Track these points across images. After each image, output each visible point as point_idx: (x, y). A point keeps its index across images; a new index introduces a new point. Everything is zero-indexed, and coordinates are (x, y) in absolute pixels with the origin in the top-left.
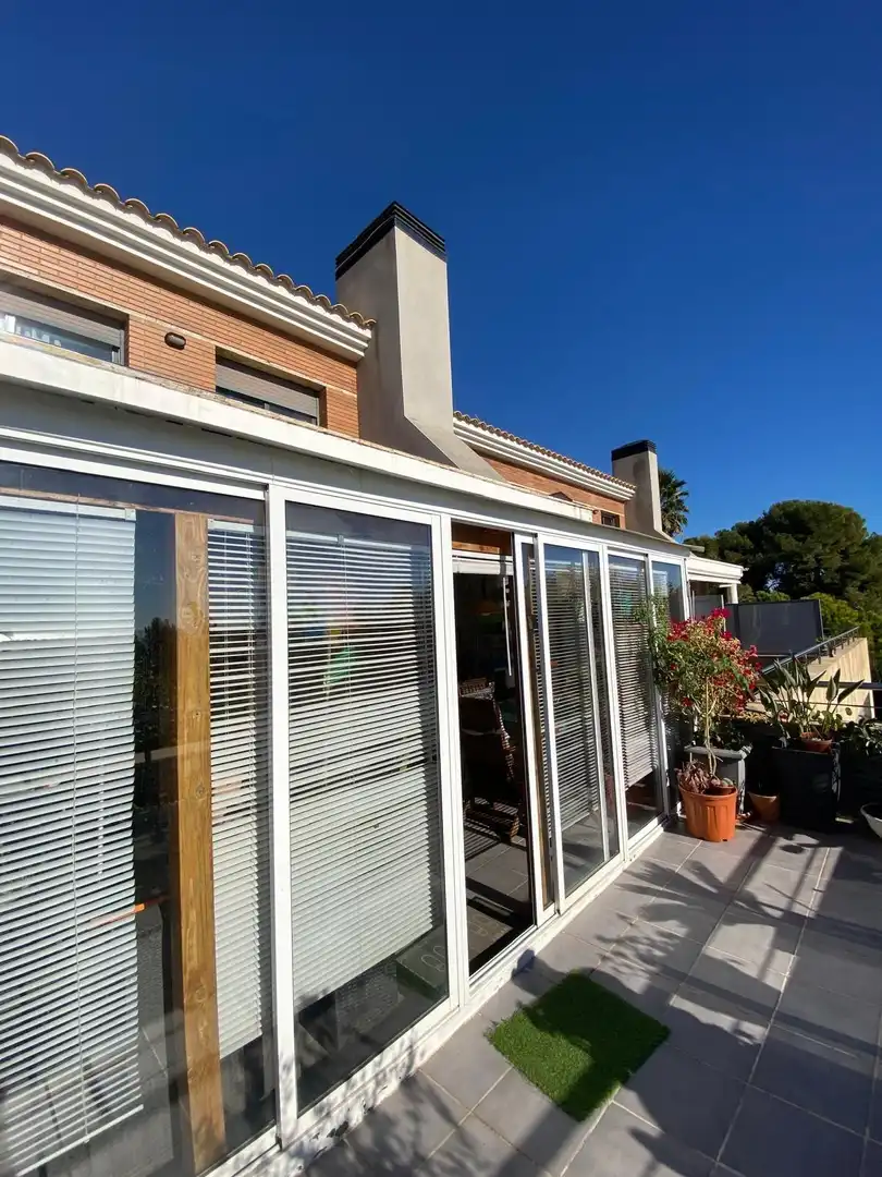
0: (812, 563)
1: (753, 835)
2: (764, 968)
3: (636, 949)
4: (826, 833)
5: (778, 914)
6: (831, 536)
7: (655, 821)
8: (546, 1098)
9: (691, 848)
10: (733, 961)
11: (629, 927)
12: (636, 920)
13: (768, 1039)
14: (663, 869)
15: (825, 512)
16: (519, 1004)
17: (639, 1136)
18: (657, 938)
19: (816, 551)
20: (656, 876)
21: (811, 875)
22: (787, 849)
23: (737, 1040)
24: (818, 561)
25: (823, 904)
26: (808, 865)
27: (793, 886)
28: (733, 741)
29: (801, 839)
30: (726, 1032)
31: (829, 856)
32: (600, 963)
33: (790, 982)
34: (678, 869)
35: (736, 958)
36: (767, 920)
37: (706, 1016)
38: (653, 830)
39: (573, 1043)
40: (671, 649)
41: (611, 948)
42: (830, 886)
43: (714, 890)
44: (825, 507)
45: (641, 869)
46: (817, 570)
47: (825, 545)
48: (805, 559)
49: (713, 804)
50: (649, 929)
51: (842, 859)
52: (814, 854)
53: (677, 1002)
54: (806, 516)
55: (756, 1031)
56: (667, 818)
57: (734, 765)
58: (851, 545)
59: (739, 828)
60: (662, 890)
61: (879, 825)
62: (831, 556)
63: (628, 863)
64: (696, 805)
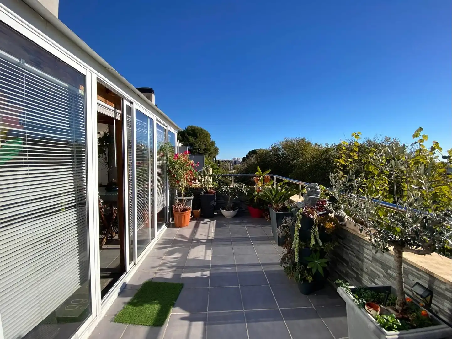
0: (197, 147)
1: (194, 222)
2: (205, 257)
3: (166, 266)
4: (212, 217)
5: (205, 241)
6: (203, 139)
7: (164, 225)
8: (146, 326)
9: (177, 230)
11: (162, 261)
12: (164, 257)
13: (211, 274)
14: (169, 240)
15: (201, 131)
16: (125, 303)
17: (183, 319)
18: (173, 260)
19: (199, 143)
20: (167, 242)
21: (211, 229)
22: (204, 224)
23: (203, 277)
24: (199, 146)
25: (215, 235)
26: (209, 227)
27: (207, 233)
28: (189, 194)
29: (206, 220)
30: (199, 277)
31: (214, 223)
32: (154, 275)
33: (212, 257)
34: (174, 238)
35: (197, 256)
36: (203, 243)
37: (192, 275)
38: (164, 228)
39: (152, 304)
40: (174, 163)
41: (157, 269)
42: (215, 230)
43: (187, 240)
44: (202, 130)
45: (161, 242)
46: (198, 149)
47: (201, 142)
48: (196, 145)
49: (184, 214)
50: (169, 258)
51: (217, 223)
52: (210, 223)
53: (184, 275)
54: (197, 131)
55: (207, 273)
56: (168, 223)
57: (189, 202)
58: (207, 143)
59: (190, 221)
60: (170, 245)
61: (225, 212)
62: (202, 145)
63: (157, 241)
64: (178, 216)
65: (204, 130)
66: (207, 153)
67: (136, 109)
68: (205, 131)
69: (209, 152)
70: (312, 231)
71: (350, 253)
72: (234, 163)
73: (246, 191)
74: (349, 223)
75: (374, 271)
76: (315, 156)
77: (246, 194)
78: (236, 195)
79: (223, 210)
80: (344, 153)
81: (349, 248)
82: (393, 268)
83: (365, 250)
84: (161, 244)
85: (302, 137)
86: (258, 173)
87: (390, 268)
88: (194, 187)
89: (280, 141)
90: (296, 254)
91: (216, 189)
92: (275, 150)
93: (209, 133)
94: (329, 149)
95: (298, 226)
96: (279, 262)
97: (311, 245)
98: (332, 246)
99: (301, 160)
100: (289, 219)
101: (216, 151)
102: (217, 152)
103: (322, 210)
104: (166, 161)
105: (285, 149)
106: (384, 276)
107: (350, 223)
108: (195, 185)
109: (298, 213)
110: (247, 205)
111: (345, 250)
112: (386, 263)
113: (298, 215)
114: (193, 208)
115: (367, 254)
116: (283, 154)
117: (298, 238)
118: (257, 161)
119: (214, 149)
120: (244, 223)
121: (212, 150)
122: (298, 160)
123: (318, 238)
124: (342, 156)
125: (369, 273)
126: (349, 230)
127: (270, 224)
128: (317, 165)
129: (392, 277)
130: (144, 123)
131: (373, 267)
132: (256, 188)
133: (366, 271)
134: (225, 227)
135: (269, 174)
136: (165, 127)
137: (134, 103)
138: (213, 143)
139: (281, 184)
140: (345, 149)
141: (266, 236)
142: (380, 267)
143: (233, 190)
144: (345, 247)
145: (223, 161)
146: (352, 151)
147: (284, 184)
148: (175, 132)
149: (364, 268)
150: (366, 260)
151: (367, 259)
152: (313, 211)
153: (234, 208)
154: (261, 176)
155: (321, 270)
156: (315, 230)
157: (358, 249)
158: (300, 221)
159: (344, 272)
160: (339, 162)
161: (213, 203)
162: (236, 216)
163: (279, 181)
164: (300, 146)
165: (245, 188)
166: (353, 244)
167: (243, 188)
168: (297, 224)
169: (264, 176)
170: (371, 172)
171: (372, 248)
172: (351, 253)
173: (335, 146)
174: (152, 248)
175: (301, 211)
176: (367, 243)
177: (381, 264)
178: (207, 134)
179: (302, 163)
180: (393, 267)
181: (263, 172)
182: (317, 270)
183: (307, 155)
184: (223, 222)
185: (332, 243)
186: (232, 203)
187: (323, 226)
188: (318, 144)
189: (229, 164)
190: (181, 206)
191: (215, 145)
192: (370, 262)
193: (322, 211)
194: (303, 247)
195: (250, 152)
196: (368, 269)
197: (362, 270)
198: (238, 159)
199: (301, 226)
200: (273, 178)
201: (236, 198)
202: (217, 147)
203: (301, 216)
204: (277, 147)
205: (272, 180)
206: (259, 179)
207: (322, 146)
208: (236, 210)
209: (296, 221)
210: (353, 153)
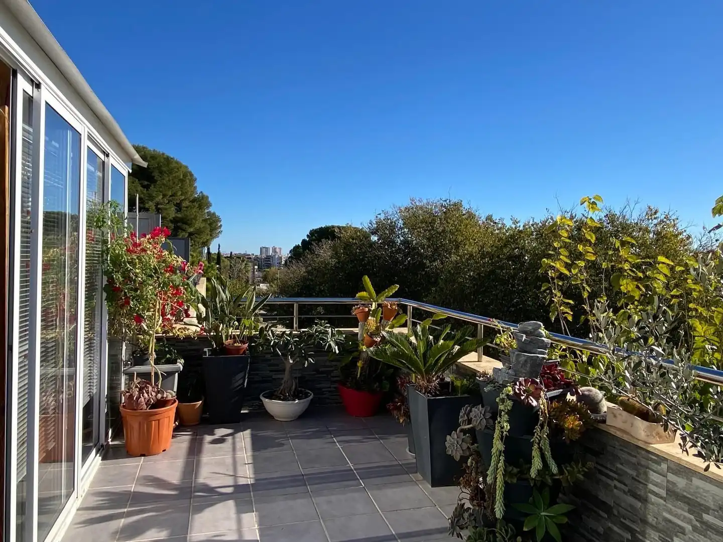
1: (185, 439)
2: (239, 531)
4: (235, 422)
5: (230, 490)
6: (170, 188)
7: (94, 452)
9: (135, 466)
10: (215, 536)
14: (118, 494)
19: (157, 199)
21: (239, 454)
22: (215, 442)
25: (256, 471)
26: (234, 451)
27: (231, 468)
28: (169, 356)
29: (220, 432)
31: (244, 438)
33: (261, 530)
34: (133, 488)
35: (216, 533)
36: (225, 497)
38: (95, 459)
42: (254, 457)
43: (173, 493)
45: (94, 501)
47: (164, 196)
49: (157, 417)
51: (253, 438)
52: (234, 438)
56: (102, 446)
57: (170, 378)
58: (185, 199)
59: (173, 437)
60: (126, 510)
61: (274, 406)
62: (168, 206)
63: (80, 499)
64: (140, 423)
65: (177, 162)
66: (184, 230)
67: (47, 103)
68: (179, 166)
69: (192, 230)
70: (535, 439)
71: (616, 487)
72: (265, 262)
73: (337, 344)
74: (612, 415)
75: (670, 521)
76: (487, 249)
77: (337, 352)
78: (310, 356)
79: (271, 399)
80: (566, 246)
81: (611, 474)
82: (713, 510)
83: (653, 476)
84: (93, 508)
85: (454, 200)
86: (364, 294)
87: (707, 510)
88: (182, 335)
89: (399, 204)
90: (498, 497)
91: (251, 339)
92: (385, 228)
93: (190, 173)
94: (520, 232)
95: (502, 428)
96: (447, 524)
97: (533, 473)
98: (579, 472)
99: (454, 258)
100: (477, 412)
101: (213, 225)
102: (216, 229)
103: (554, 385)
104: (103, 256)
105: (412, 228)
106: (695, 529)
107: (615, 416)
108: (185, 329)
109: (502, 396)
110: (335, 382)
111: (604, 478)
112: (698, 500)
113: (503, 400)
114: (182, 396)
115: (656, 485)
116: (406, 243)
117: (502, 458)
118: (339, 258)
119: (205, 220)
120: (330, 433)
121: (198, 224)
122: (447, 258)
123: (548, 454)
124: (560, 254)
125: (660, 526)
126: (612, 431)
127: (407, 429)
128: (492, 272)
129: (713, 529)
130: (53, 143)
131: (670, 512)
132: (362, 335)
133: (654, 523)
134: (281, 448)
135: (392, 296)
136: (102, 156)
137: (42, 87)
138: (202, 202)
139: (428, 323)
140: (566, 235)
141: (396, 463)
142: (686, 512)
143: (300, 342)
144: (601, 472)
145: (231, 257)
146: (581, 240)
147: (435, 322)
148: (125, 170)
149: (649, 516)
150: (653, 498)
151: (656, 495)
152: (536, 389)
153: (301, 392)
154: (374, 303)
155: (554, 532)
156: (541, 435)
157: (634, 474)
158: (506, 416)
159: (601, 530)
160: (552, 268)
161: (240, 382)
162: (304, 416)
163: (419, 315)
164: (449, 221)
165: (333, 335)
166: (622, 464)
167: (330, 334)
168: (499, 422)
169: (380, 302)
170: (625, 294)
171: (665, 470)
172: (618, 485)
173: (532, 225)
174: (69, 520)
175: (509, 392)
176: (656, 458)
177: (689, 504)
178: (185, 175)
179: (457, 268)
180: (712, 507)
181: (379, 290)
182: (547, 532)
183: (467, 247)
184: (269, 433)
185: (580, 465)
186: (296, 378)
187: (556, 425)
188: (494, 218)
189: (250, 264)
190: (148, 393)
191: (208, 207)
192: (662, 501)
193: (554, 390)
194: (515, 481)
195: (313, 233)
196: (657, 519)
197: (644, 522)
198: (277, 250)
199: (509, 427)
200: (404, 308)
201: (310, 363)
202: (214, 214)
203: (509, 404)
204: (391, 223)
205: (401, 312)
206: (370, 310)
207: (503, 224)
208: (307, 397)
209: (495, 414)
210: (585, 246)
